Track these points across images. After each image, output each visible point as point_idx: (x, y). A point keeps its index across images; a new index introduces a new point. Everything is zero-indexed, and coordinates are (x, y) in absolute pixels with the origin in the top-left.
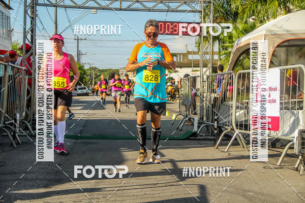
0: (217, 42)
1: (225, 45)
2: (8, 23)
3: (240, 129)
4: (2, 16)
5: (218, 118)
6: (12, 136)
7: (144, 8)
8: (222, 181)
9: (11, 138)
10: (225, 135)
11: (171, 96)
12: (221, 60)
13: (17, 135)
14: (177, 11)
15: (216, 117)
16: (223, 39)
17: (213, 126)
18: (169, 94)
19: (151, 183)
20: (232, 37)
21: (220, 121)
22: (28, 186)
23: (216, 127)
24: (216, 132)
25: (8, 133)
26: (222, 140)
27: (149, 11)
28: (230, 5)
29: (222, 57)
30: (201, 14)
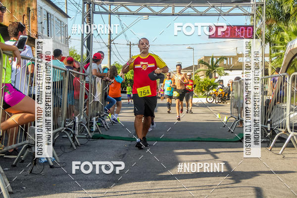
0: (268, 44)
1: (276, 47)
2: (66, 31)
3: (294, 131)
4: (61, 24)
5: (271, 120)
6: (71, 138)
7: (196, 13)
8: (277, 184)
9: (71, 140)
10: (279, 138)
11: (222, 99)
12: (272, 62)
13: (76, 137)
14: (229, 15)
15: (269, 120)
16: (274, 41)
17: (267, 129)
18: (219, 96)
19: (205, 184)
20: (283, 38)
21: (274, 123)
22: (89, 186)
23: (269, 129)
24: (269, 134)
25: (69, 135)
26: (276, 142)
27: (201, 15)
28: (282, 6)
29: (273, 59)
30: (254, 17)
